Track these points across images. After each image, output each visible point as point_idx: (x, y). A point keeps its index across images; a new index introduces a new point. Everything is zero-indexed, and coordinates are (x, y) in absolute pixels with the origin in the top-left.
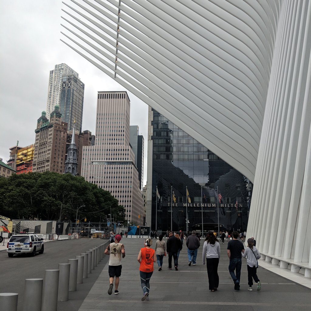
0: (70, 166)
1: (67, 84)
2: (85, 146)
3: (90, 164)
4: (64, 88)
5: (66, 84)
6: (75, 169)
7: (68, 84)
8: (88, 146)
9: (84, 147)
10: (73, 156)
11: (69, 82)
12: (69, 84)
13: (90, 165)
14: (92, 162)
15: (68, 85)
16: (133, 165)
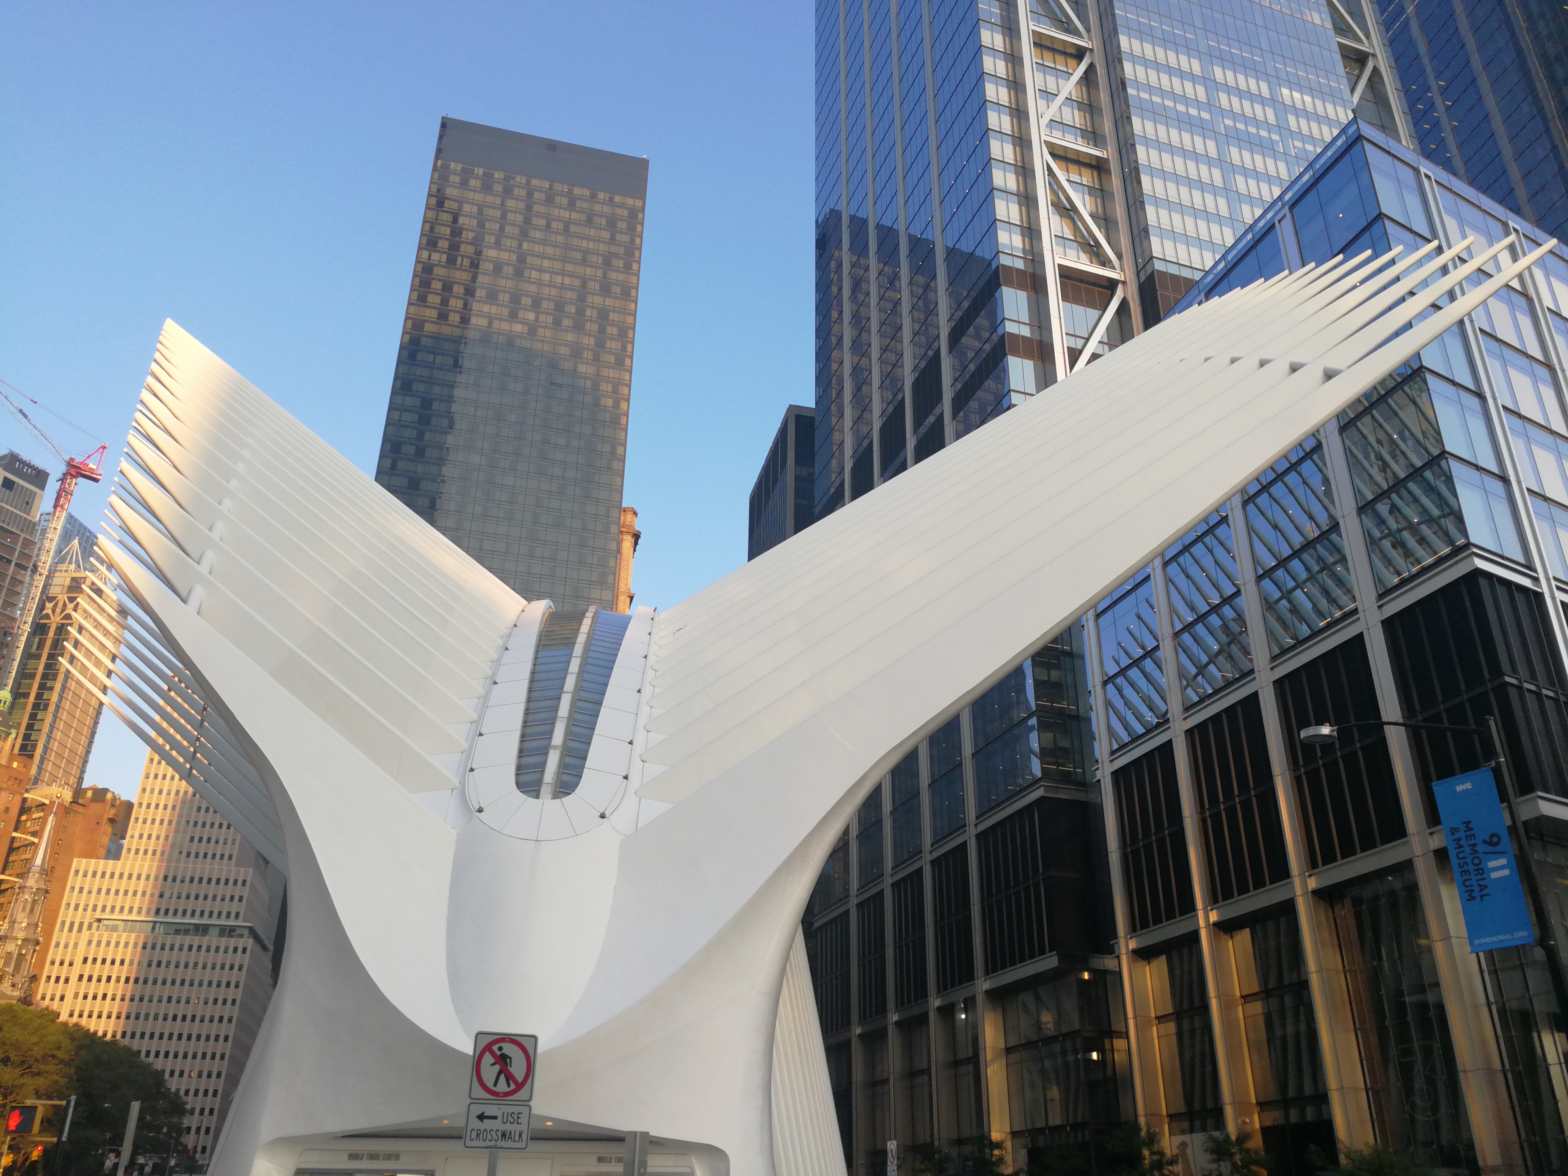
0: (11, 947)
1: (60, 604)
2: (84, 860)
3: (90, 927)
4: (47, 616)
5: (56, 605)
6: (29, 957)
7: (65, 605)
8: (93, 861)
9: (79, 863)
10: (32, 911)
11: (72, 599)
12: (70, 606)
13: (88, 932)
14: (99, 920)
15: (63, 610)
16: (251, 941)
